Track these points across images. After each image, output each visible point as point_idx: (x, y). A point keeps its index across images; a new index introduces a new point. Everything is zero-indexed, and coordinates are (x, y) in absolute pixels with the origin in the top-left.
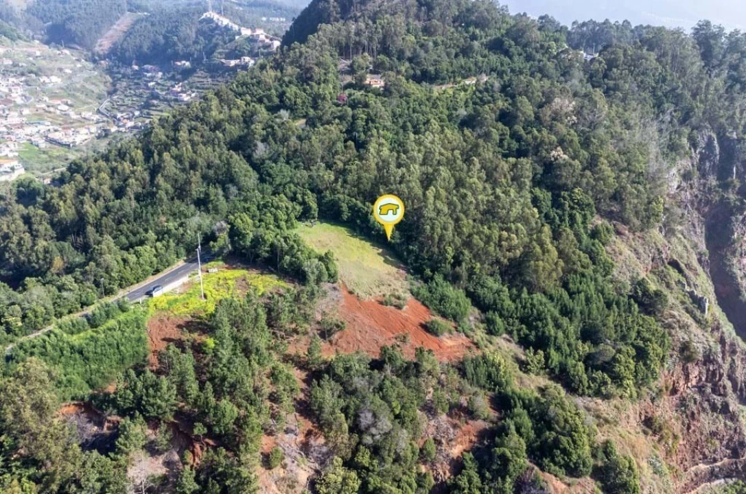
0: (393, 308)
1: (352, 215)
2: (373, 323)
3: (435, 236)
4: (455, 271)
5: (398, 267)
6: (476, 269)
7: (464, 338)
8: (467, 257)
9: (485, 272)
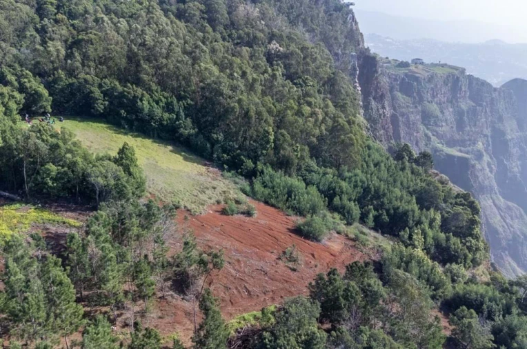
0: (242, 216)
1: (111, 103)
2: (237, 244)
3: (252, 113)
4: (284, 156)
5: (205, 165)
6: (296, 151)
7: (336, 235)
8: (288, 138)
9: (307, 155)
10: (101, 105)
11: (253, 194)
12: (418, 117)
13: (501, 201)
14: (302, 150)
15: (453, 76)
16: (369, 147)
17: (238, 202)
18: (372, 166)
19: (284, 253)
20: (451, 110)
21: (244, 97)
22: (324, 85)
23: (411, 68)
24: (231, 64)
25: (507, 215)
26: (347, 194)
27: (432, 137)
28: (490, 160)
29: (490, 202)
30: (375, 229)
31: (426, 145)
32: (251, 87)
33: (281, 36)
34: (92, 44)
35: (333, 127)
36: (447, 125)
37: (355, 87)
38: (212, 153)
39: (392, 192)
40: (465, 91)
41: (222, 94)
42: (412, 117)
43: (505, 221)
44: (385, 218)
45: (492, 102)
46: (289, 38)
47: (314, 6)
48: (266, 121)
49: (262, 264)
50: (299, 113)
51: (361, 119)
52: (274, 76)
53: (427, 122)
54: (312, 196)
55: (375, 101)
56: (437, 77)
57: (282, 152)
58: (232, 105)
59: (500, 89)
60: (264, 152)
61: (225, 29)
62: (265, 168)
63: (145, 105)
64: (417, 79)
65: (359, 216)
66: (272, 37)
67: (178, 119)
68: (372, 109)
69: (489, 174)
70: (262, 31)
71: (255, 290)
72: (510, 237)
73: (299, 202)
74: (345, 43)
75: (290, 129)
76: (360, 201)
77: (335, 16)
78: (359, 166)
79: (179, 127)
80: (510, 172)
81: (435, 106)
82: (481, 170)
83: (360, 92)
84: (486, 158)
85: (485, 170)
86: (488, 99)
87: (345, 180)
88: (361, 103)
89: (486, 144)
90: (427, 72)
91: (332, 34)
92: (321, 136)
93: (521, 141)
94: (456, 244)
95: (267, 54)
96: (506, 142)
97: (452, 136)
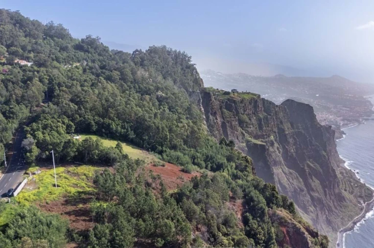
0: (161, 167)
1: (99, 127)
3: (160, 128)
4: (174, 144)
6: (178, 142)
7: (196, 172)
8: (174, 136)
9: (182, 144)
10: (95, 128)
11: (163, 159)
12: (237, 123)
13: (286, 169)
14: (180, 141)
15: (254, 99)
16: (208, 140)
17: (159, 162)
18: (209, 147)
19: (179, 177)
20: (255, 118)
21: (155, 121)
22: (185, 111)
23: (231, 95)
24: (144, 106)
25: (290, 178)
26: (200, 158)
27: (245, 134)
28: (278, 146)
29: (281, 170)
30: (211, 170)
31: (243, 139)
32: (155, 115)
33: (163, 88)
34: (88, 102)
35: (192, 131)
36: (253, 127)
37: (200, 109)
38: (143, 144)
39: (217, 156)
40: (261, 108)
41: (146, 120)
42: (233, 123)
43: (289, 181)
44: (215, 166)
45: (276, 113)
46: (166, 89)
47: (175, 67)
48: (166, 131)
50: (177, 126)
51: (205, 127)
52: (164, 110)
53: (242, 125)
54: (186, 159)
55: (212, 116)
56: (245, 100)
57: (172, 142)
58: (151, 125)
59: (280, 105)
60: (165, 143)
61: (131, 83)
62: (166, 149)
63: (114, 126)
64: (234, 102)
65: (205, 166)
66: (157, 89)
67: (128, 131)
68: (211, 120)
69: (279, 154)
70: (152, 85)
71: (172, 186)
72: (293, 190)
73: (182, 161)
74: (193, 85)
75: (175, 133)
76: (205, 161)
77: (186, 71)
78: (204, 147)
79: (129, 135)
80: (290, 152)
81: (246, 116)
82: (274, 152)
83: (203, 111)
84: (276, 145)
85: (276, 152)
86: (274, 112)
87: (199, 153)
88: (204, 117)
89: (275, 137)
90: (240, 97)
91: (186, 81)
92: (188, 134)
93: (294, 135)
94: (240, 173)
95: (157, 98)
96: (285, 135)
97: (257, 133)
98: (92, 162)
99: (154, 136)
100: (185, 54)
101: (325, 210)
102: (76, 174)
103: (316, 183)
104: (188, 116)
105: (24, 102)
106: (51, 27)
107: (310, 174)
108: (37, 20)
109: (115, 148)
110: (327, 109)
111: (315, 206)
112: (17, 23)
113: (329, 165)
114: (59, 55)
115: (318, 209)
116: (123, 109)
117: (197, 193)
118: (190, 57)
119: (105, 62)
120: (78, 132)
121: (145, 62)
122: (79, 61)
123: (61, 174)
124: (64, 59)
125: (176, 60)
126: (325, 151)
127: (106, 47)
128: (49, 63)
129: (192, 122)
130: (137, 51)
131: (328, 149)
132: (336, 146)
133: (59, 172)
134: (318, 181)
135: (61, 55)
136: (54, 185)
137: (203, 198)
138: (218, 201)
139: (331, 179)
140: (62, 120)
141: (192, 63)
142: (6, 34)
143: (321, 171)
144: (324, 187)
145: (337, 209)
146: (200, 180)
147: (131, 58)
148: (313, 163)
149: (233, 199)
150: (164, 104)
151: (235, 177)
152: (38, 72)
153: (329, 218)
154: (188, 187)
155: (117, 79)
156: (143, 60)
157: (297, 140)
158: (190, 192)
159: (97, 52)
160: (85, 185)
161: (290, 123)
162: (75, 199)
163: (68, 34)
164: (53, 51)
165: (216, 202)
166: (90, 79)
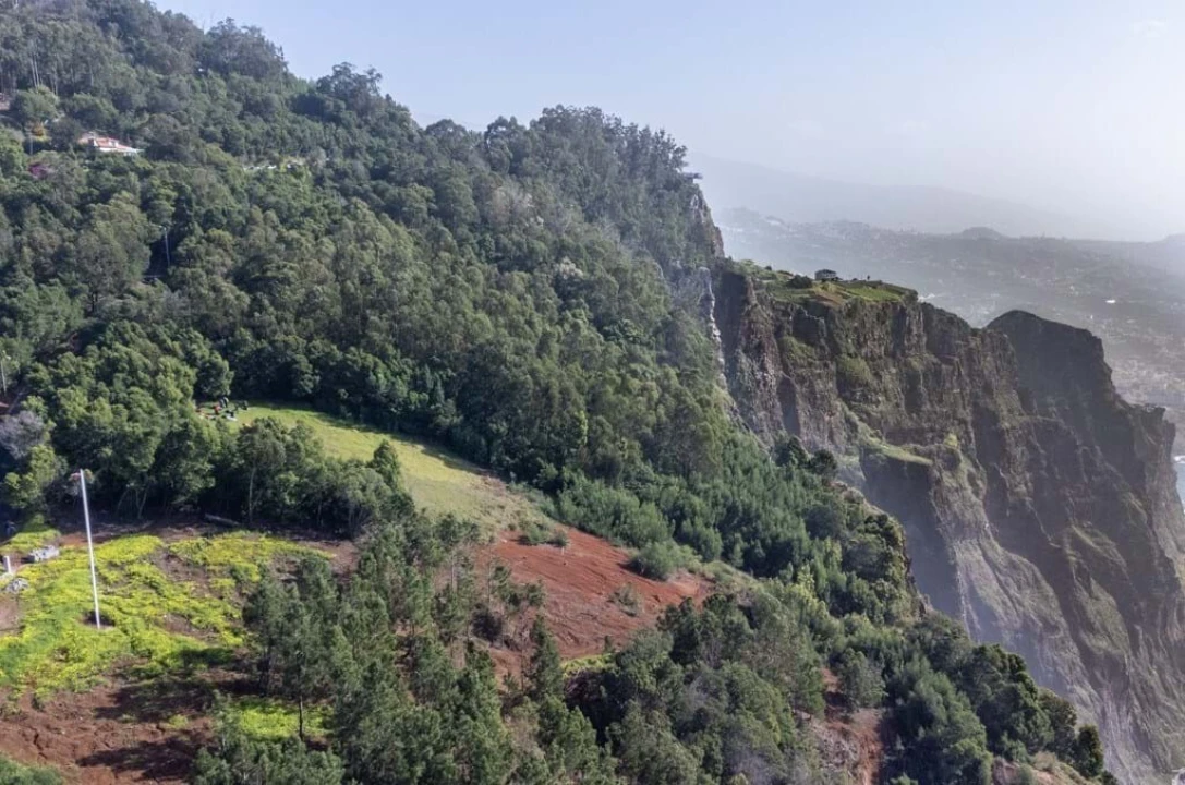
0: (549, 546)
3: (555, 391)
4: (604, 457)
5: (479, 473)
6: (625, 449)
7: (688, 575)
8: (609, 428)
9: (637, 455)
10: (309, 383)
11: (560, 516)
12: (830, 385)
13: (998, 552)
14: (631, 447)
15: (895, 305)
16: (735, 444)
17: (541, 527)
18: (740, 472)
19: (617, 594)
20: (894, 371)
21: (538, 365)
22: (656, 333)
23: (814, 289)
24: (504, 307)
25: (1011, 581)
26: (702, 515)
27: (858, 423)
28: (973, 470)
29: (978, 555)
30: (745, 568)
31: (849, 439)
32: (543, 347)
33: (577, 249)
34: (289, 284)
35: (677, 411)
36: (888, 399)
37: (709, 333)
38: (489, 453)
39: (770, 512)
40: (919, 336)
41: (504, 361)
42: (819, 385)
43: (1006, 592)
44: (760, 551)
45: (970, 356)
46: (592, 251)
47: (627, 181)
48: (575, 403)
49: (587, 607)
50: (623, 389)
51: (722, 393)
52: (575, 327)
53: (848, 394)
54: (650, 517)
55: (748, 356)
56: (864, 307)
57: (600, 450)
58: (522, 378)
59: (984, 330)
60: (573, 450)
61: (471, 230)
62: (575, 475)
63: (381, 378)
64: (825, 311)
65: (720, 549)
66: (560, 251)
67: (433, 400)
68: (742, 371)
69: (974, 499)
70: (541, 238)
71: (585, 637)
72: (1018, 625)
73: (632, 527)
74: (687, 249)
75: (611, 414)
76: (723, 527)
77: (667, 199)
78: (720, 472)
79: (436, 413)
80: (1013, 493)
81: (863, 363)
82: (957, 490)
83: (718, 339)
84: (965, 466)
85: (964, 490)
86: (962, 351)
87: (698, 494)
88: (722, 360)
89: (964, 438)
90: (845, 297)
91: (663, 232)
92: (659, 424)
93: (1030, 433)
94: (861, 586)
95: (557, 283)
96: (1000, 435)
97: (899, 423)
98: (271, 520)
99: (530, 423)
100: (665, 138)
101: (1129, 699)
102: (199, 570)
103: (1101, 604)
104: (665, 353)
105: (66, 276)
106: (224, 38)
107: (1080, 571)
108: (181, 17)
109: (370, 465)
110: (1147, 351)
111: (1096, 685)
112: (114, 19)
113: (1153, 544)
114: (238, 126)
115: (1105, 694)
116: (422, 316)
117: (689, 680)
118: (682, 151)
119: (389, 155)
120: (245, 393)
121: (525, 161)
122: (303, 152)
123: (135, 568)
124: (255, 142)
125: (633, 158)
126: (1139, 497)
127: (400, 108)
128: (192, 149)
129: (678, 375)
130: (501, 122)
131: (1147, 487)
132: (1175, 480)
133: (132, 557)
134: (1111, 599)
135: (242, 128)
136: (90, 619)
137: (712, 710)
138: (780, 721)
139: (1158, 593)
140: (184, 348)
141: (686, 170)
142: (61, 48)
143: (1121, 560)
144: (1130, 618)
145: (1174, 697)
146: (704, 618)
147: (479, 146)
148: (1093, 535)
149: (839, 703)
150: (579, 305)
151: (843, 602)
152: (144, 174)
153: (1144, 727)
154: (652, 653)
155: (420, 210)
156: (519, 155)
157: (1042, 452)
158: (660, 675)
159: (367, 122)
160: (221, 622)
161: (1019, 393)
162: (163, 688)
163: (279, 64)
164: (220, 111)
165: (768, 725)
166: (325, 206)
